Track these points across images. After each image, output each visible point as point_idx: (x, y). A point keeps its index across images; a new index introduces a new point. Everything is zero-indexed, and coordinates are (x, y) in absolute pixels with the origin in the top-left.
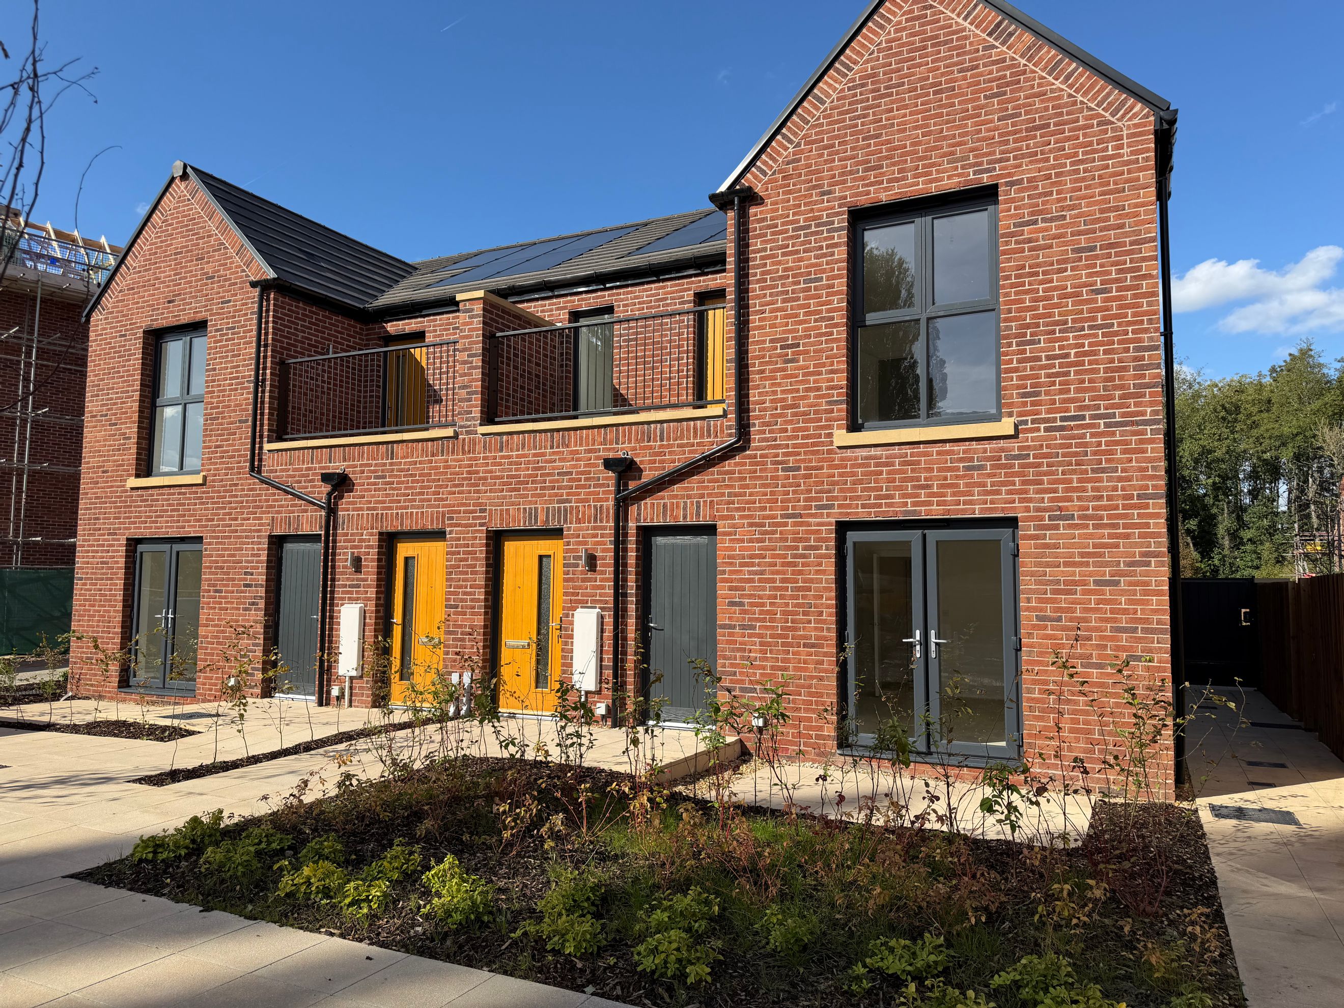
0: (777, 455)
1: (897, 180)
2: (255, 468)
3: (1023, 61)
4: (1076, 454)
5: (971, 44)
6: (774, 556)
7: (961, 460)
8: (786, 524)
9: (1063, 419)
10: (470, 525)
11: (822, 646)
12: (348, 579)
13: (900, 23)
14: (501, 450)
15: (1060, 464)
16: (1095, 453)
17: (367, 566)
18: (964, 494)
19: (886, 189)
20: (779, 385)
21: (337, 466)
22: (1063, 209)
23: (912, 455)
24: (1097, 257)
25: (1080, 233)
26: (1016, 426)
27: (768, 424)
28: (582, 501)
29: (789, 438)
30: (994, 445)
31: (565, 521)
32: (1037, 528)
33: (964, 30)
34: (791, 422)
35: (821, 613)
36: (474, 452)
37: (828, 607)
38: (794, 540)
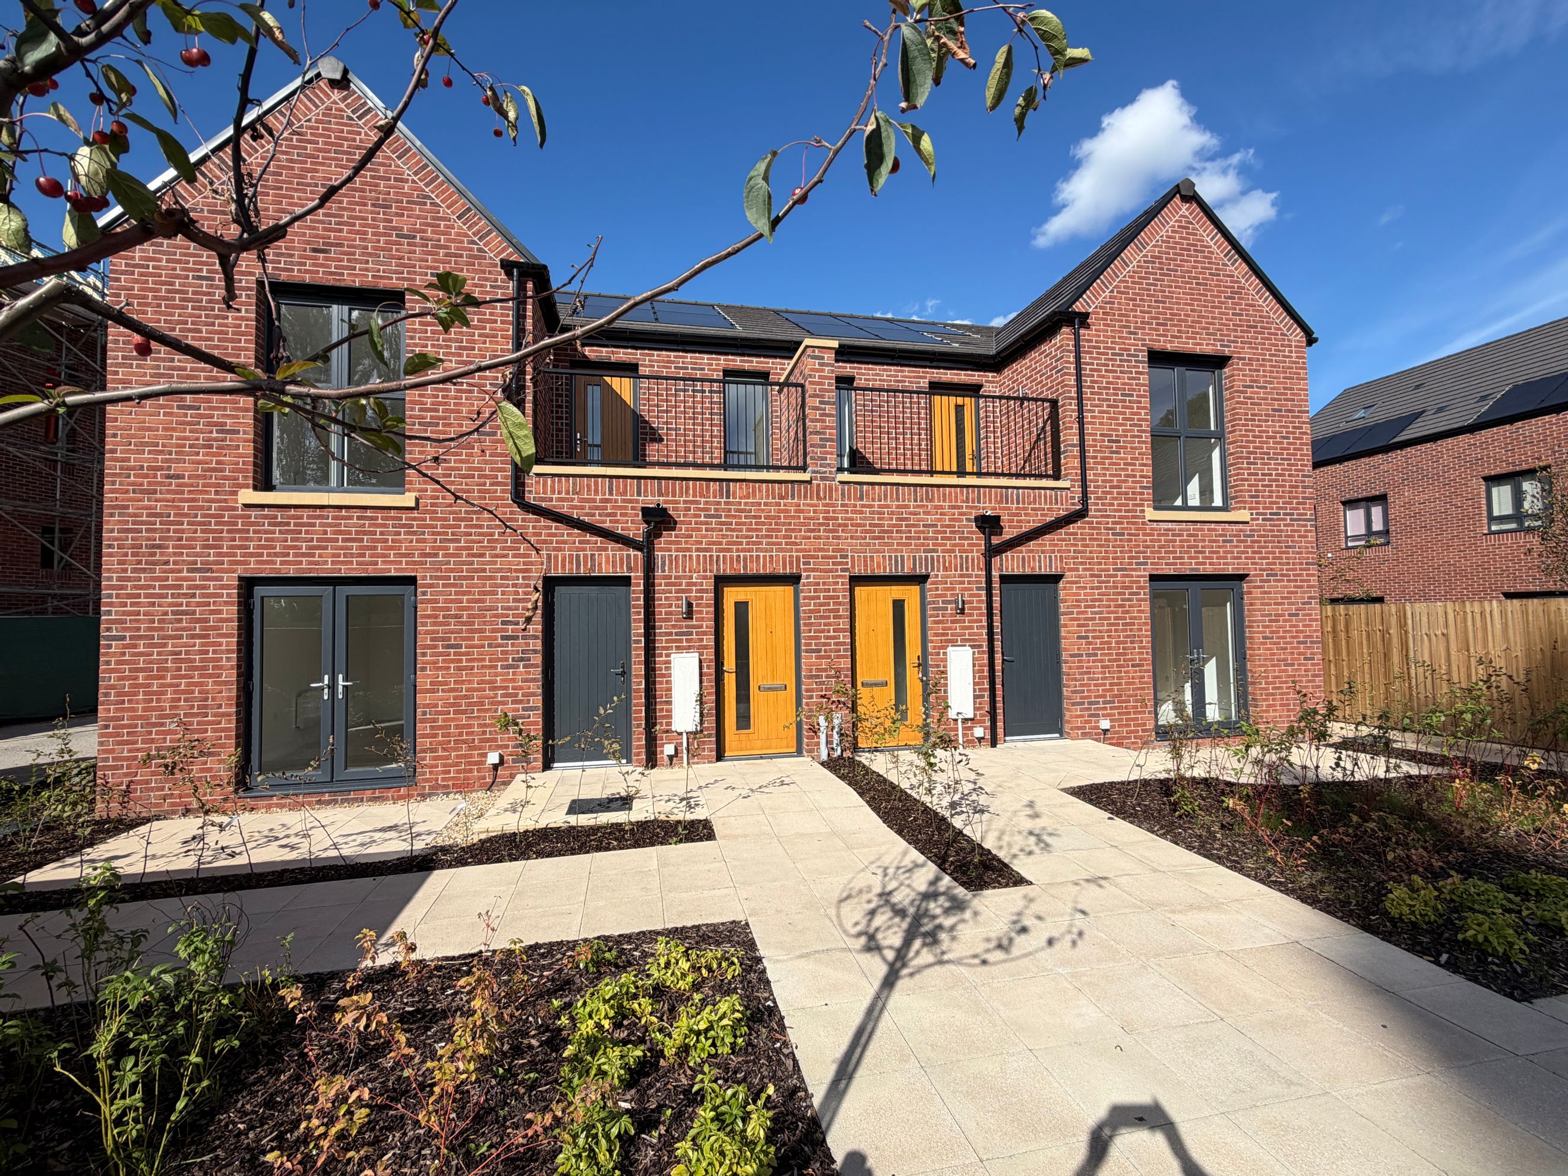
0: (1108, 523)
1: (1177, 337)
2: (516, 495)
3: (1243, 281)
4: (1277, 536)
5: (1215, 258)
6: (1109, 600)
7: (1220, 535)
8: (1116, 576)
9: (1270, 514)
10: (831, 571)
12: (674, 627)
13: (1174, 226)
14: (861, 499)
15: (1270, 542)
16: (1286, 536)
17: (701, 612)
18: (1223, 558)
19: (1171, 342)
20: (1108, 469)
21: (651, 500)
22: (1266, 382)
24: (1283, 416)
25: (1274, 399)
27: (1100, 499)
28: (949, 551)
29: (1116, 511)
30: (1237, 527)
31: (933, 569)
32: (1261, 581)
33: (1211, 247)
34: (1116, 499)
35: (1142, 642)
36: (831, 498)
37: (1146, 636)
38: (1122, 588)
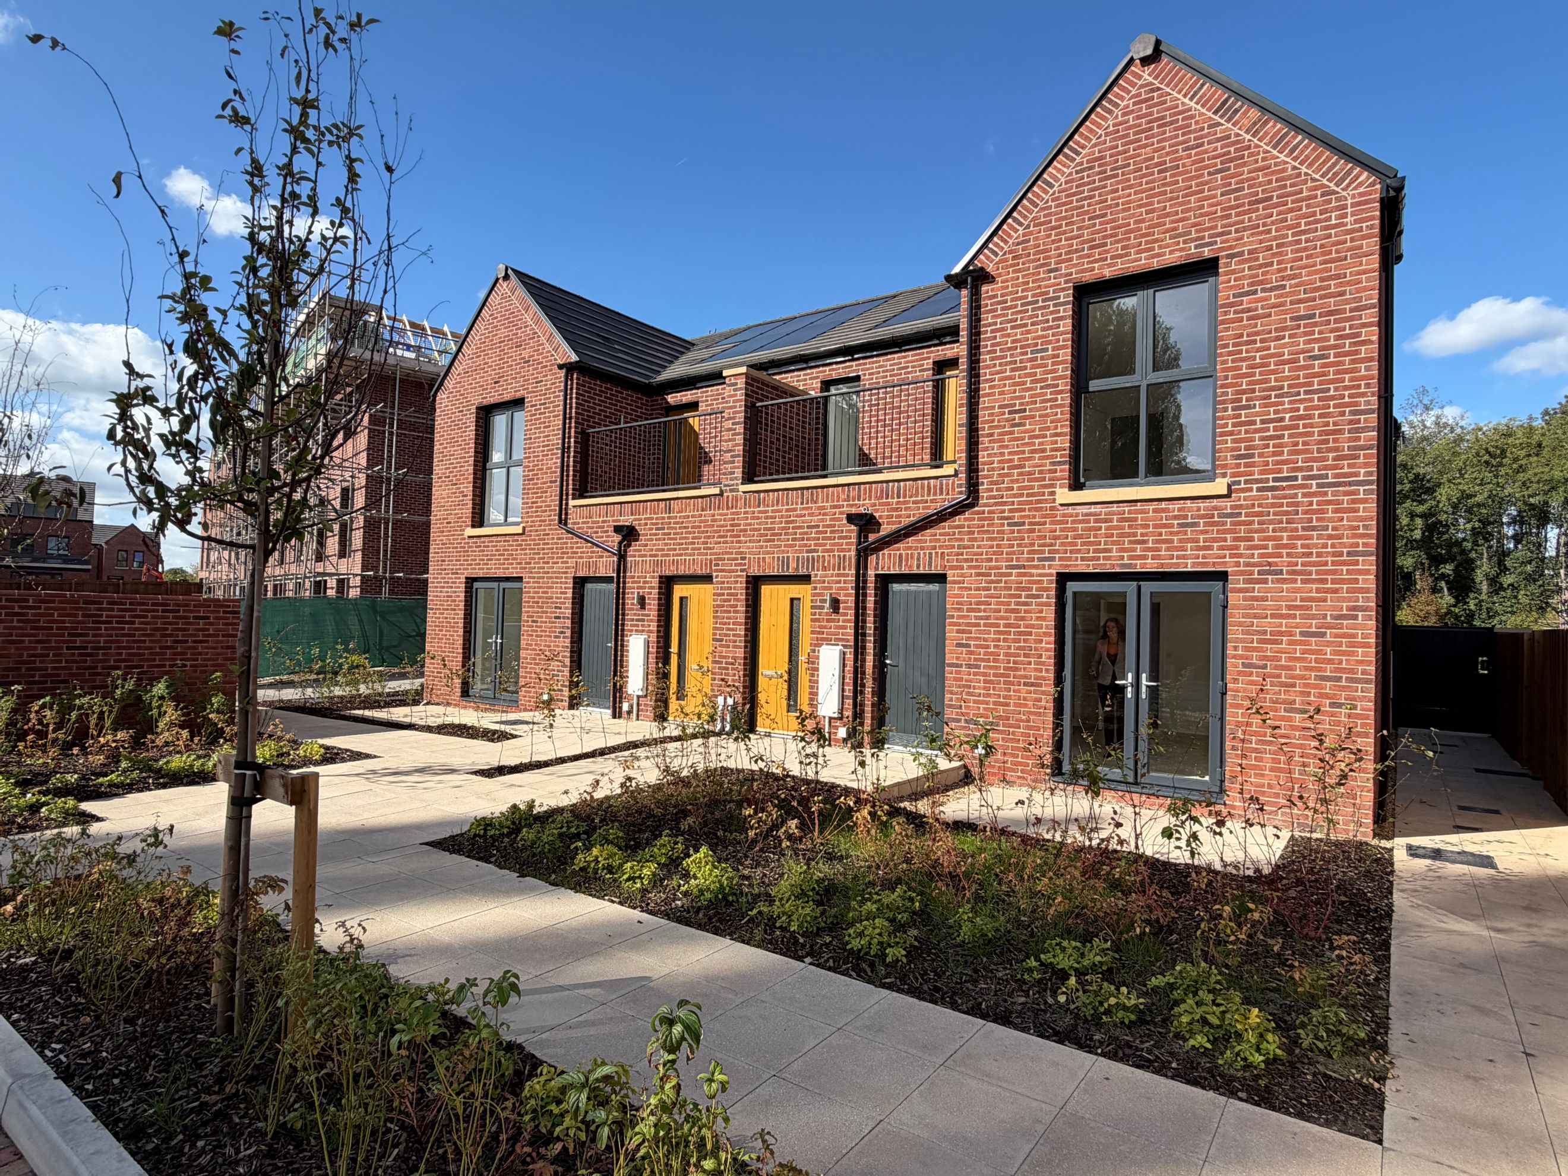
0: (1003, 511)
1: (1120, 256)
2: (563, 521)
3: (1248, 137)
4: (1287, 513)
5: (1197, 123)
7: (1176, 517)
8: (1010, 575)
9: (1275, 480)
10: (733, 571)
11: (1040, 685)
12: (635, 614)
13: (1127, 106)
14: (760, 506)
15: (1271, 522)
16: (1306, 512)
17: (650, 604)
18: (1177, 549)
20: (1007, 447)
21: (626, 520)
22: (1283, 278)
23: (1130, 512)
24: (1315, 324)
25: (1300, 301)
26: (1229, 486)
27: (996, 483)
28: (828, 551)
29: (1015, 496)
30: (1208, 503)
31: (813, 569)
32: (1246, 581)
33: (1190, 109)
34: (1017, 481)
35: (1040, 656)
36: (737, 507)
37: (1047, 650)
38: (1017, 589)
